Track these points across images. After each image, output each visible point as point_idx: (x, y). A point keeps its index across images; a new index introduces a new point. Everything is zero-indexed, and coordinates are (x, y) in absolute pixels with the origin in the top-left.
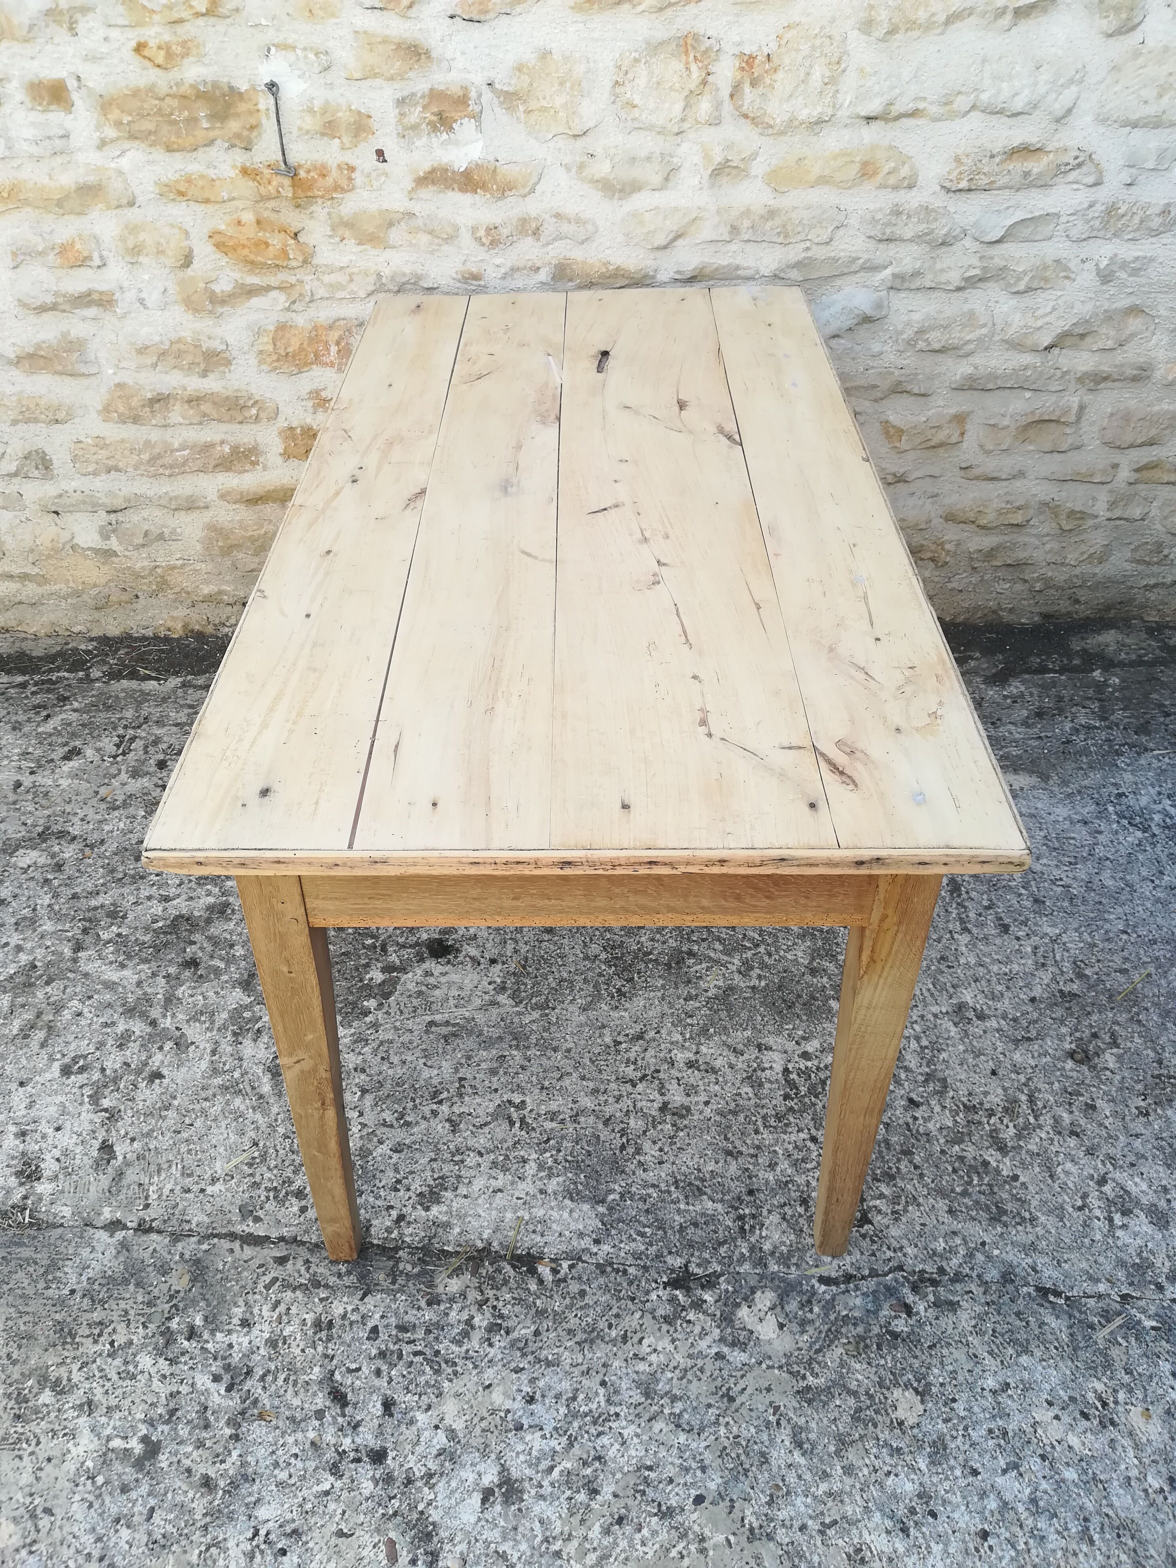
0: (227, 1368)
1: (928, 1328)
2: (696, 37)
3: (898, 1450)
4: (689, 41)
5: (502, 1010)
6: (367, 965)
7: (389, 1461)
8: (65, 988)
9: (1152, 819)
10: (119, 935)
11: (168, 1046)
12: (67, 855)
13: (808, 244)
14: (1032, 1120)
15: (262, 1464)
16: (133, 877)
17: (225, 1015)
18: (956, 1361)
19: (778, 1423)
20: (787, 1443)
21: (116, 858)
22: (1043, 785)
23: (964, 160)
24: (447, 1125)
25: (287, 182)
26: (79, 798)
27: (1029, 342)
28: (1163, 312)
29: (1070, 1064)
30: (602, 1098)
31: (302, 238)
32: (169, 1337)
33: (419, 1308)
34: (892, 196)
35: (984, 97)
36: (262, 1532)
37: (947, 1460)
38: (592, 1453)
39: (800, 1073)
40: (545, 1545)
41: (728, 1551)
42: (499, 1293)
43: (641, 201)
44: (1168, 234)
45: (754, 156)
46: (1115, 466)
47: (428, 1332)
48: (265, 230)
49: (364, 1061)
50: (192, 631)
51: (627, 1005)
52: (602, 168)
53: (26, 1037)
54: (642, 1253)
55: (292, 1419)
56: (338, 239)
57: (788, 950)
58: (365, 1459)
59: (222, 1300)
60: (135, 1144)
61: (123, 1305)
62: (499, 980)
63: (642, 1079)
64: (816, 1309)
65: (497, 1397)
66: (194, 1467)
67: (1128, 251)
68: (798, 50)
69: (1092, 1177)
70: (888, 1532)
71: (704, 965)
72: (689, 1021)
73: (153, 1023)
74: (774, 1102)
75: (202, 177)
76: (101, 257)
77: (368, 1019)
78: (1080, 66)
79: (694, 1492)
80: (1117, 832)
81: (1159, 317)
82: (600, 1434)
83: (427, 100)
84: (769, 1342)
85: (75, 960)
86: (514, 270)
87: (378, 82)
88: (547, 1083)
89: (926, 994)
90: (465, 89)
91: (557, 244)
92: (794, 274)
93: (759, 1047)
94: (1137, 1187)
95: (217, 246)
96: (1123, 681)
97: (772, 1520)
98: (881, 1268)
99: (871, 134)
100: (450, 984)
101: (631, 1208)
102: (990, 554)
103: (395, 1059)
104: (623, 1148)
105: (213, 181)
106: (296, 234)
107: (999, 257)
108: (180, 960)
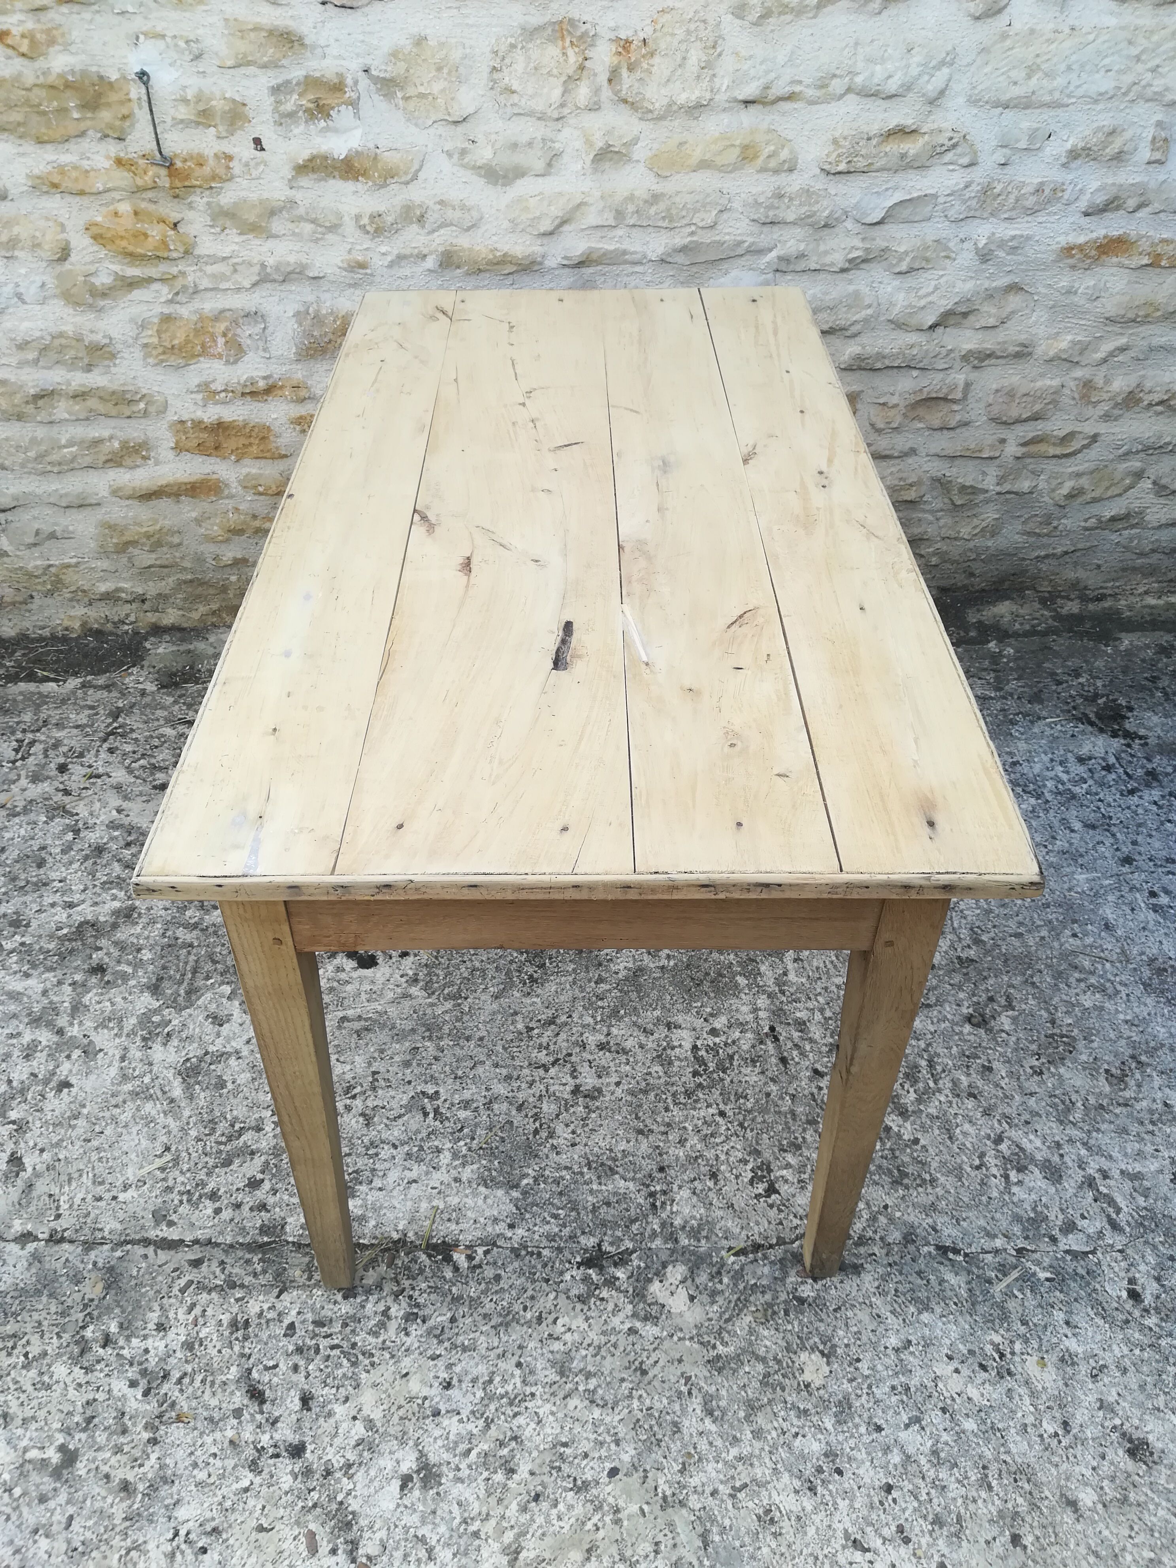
0: (144, 1373)
1: (833, 1291)
2: (572, 22)
3: (806, 1412)
4: (565, 26)
5: (414, 1002)
7: (308, 1454)
9: (1045, 786)
10: (23, 944)
11: (76, 1053)
13: (693, 228)
14: (931, 1084)
15: (181, 1466)
16: (36, 884)
17: (133, 1021)
18: (860, 1322)
19: (690, 1393)
20: (698, 1411)
21: (18, 866)
23: (843, 143)
24: (361, 1119)
25: (163, 172)
27: (914, 321)
28: (1043, 290)
29: (967, 1028)
30: (515, 1085)
31: (181, 228)
32: (84, 1348)
33: (335, 1302)
34: (773, 179)
35: (859, 80)
36: (182, 1533)
37: (853, 1418)
38: (509, 1434)
39: (708, 1049)
40: (463, 1526)
41: (642, 1520)
42: (414, 1283)
43: (524, 187)
44: (1043, 213)
45: (635, 141)
46: (1003, 441)
47: (345, 1325)
48: (143, 221)
50: (91, 630)
51: (539, 991)
52: (484, 154)
54: (556, 1235)
55: (211, 1420)
56: (218, 229)
58: (284, 1454)
59: (137, 1305)
60: (45, 1155)
61: (36, 1315)
62: (411, 973)
63: (554, 1064)
64: (726, 1280)
65: (415, 1386)
66: (113, 1473)
67: (1006, 231)
68: (673, 34)
69: (988, 1137)
70: (797, 1492)
72: (600, 1003)
73: (60, 1032)
74: (683, 1079)
75: (75, 168)
78: (950, 48)
79: (608, 1466)
81: (1038, 293)
82: (516, 1415)
83: (302, 87)
84: (681, 1315)
86: (401, 258)
87: (252, 70)
88: (460, 1073)
89: (830, 966)
90: (340, 76)
91: (442, 231)
92: (681, 259)
93: (669, 1026)
94: (1032, 1144)
95: (95, 238)
96: (1017, 651)
97: (684, 1487)
98: (787, 1235)
99: (748, 118)
100: (361, 979)
101: (545, 1191)
104: (536, 1132)
105: (87, 171)
106: (175, 225)
107: (880, 239)
108: (86, 967)
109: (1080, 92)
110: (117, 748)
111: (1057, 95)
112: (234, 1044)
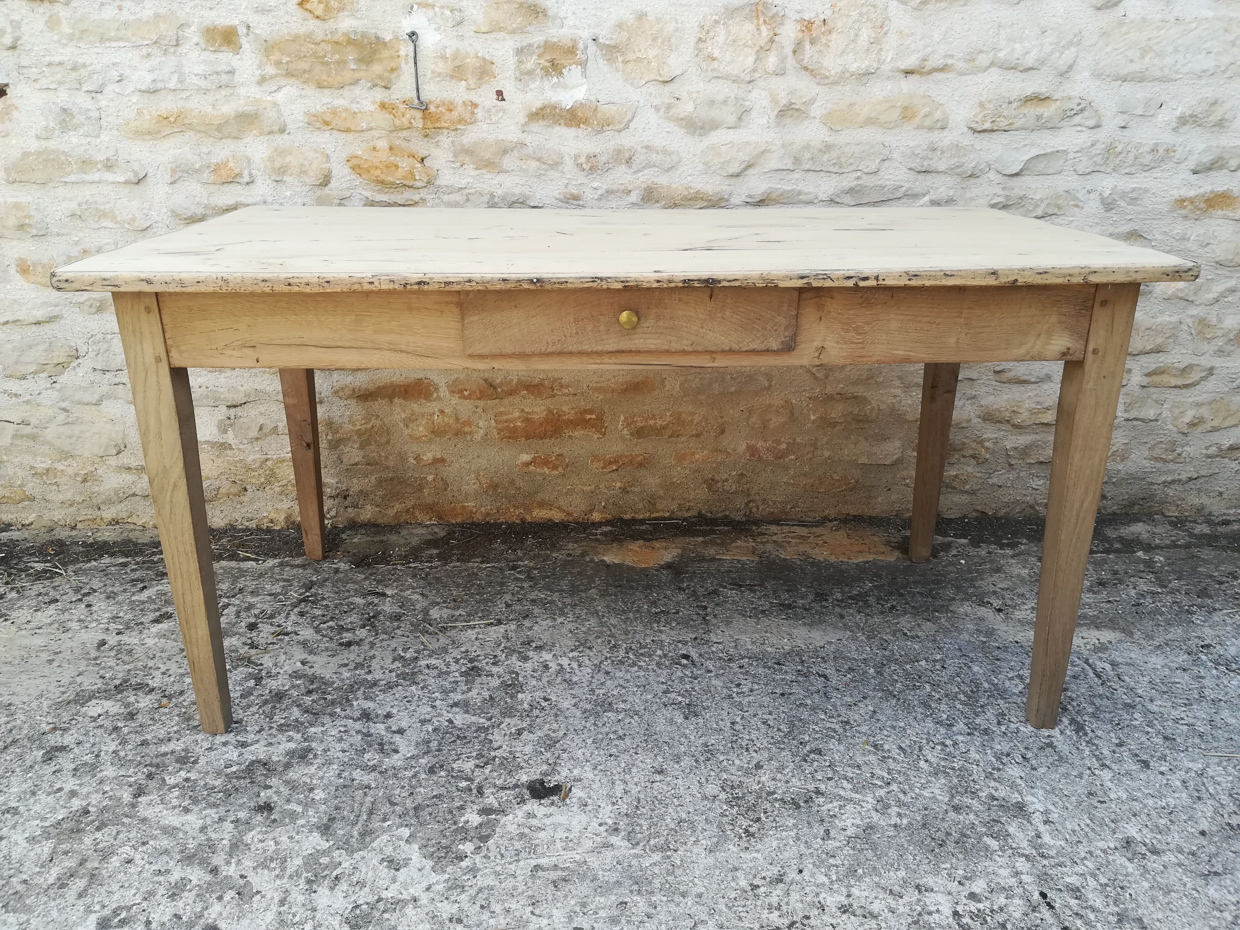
2: (765, 5)
4: (760, 8)
5: (617, 853)
6: (461, 808)
8: (118, 833)
10: (187, 780)
11: (230, 895)
12: (141, 705)
17: (298, 861)
22: (1128, 639)
23: (988, 105)
25: (419, 115)
26: (163, 655)
28: (1158, 237)
31: (427, 162)
34: (928, 135)
35: (1001, 55)
39: (974, 916)
43: (718, 137)
44: (1158, 170)
45: (813, 101)
48: (396, 155)
49: (460, 910)
50: (293, 523)
51: (759, 846)
52: (686, 108)
53: (63, 886)
56: (458, 165)
57: (923, 787)
62: (610, 822)
67: (1126, 184)
68: (848, 16)
71: (835, 804)
72: (832, 861)
73: (215, 871)
75: (346, 110)
76: (250, 175)
77: (464, 864)
78: (1076, 31)
80: (1218, 677)
81: (1156, 240)
83: (542, 50)
85: (133, 806)
86: (609, 192)
87: (502, 35)
90: (575, 42)
91: (646, 171)
92: (847, 199)
93: (918, 887)
95: (353, 168)
96: (1167, 558)
99: (908, 85)
100: (556, 827)
102: (1024, 452)
103: (497, 908)
105: (355, 113)
106: (422, 160)
107: (1019, 186)
108: (252, 805)
109: (1185, 70)
110: (307, 612)
111: (1166, 71)
112: (412, 891)
